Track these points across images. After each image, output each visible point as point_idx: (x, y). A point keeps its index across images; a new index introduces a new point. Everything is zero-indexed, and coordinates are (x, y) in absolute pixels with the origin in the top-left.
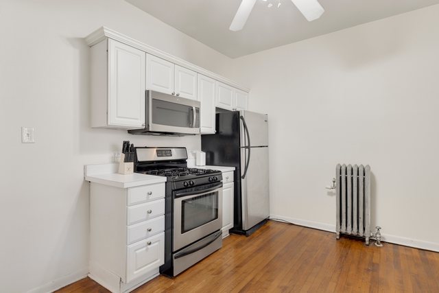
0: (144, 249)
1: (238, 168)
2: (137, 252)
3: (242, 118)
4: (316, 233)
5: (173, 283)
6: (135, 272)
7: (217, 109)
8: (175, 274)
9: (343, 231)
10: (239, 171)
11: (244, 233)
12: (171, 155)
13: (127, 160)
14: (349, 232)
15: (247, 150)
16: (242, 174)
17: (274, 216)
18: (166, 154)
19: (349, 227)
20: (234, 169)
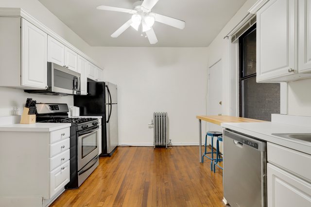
0: (60, 173)
1: (104, 116)
2: (56, 175)
3: (107, 86)
4: (144, 148)
5: (79, 191)
6: (55, 190)
7: (88, 79)
8: (79, 185)
9: (157, 144)
10: (104, 119)
11: (109, 155)
12: (58, 109)
13: (30, 113)
14: (159, 144)
15: (110, 105)
16: (107, 120)
17: (120, 144)
18: (55, 108)
19: (159, 142)
20: (101, 117)
